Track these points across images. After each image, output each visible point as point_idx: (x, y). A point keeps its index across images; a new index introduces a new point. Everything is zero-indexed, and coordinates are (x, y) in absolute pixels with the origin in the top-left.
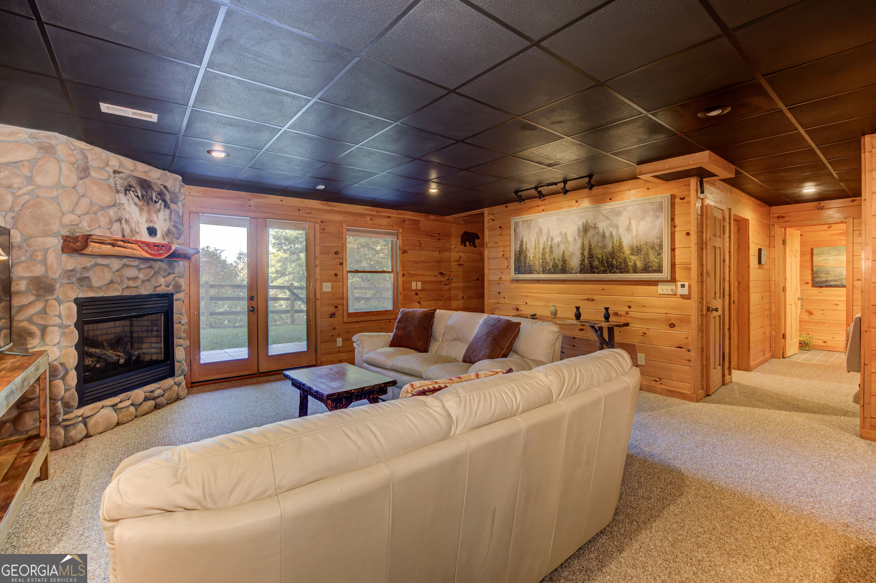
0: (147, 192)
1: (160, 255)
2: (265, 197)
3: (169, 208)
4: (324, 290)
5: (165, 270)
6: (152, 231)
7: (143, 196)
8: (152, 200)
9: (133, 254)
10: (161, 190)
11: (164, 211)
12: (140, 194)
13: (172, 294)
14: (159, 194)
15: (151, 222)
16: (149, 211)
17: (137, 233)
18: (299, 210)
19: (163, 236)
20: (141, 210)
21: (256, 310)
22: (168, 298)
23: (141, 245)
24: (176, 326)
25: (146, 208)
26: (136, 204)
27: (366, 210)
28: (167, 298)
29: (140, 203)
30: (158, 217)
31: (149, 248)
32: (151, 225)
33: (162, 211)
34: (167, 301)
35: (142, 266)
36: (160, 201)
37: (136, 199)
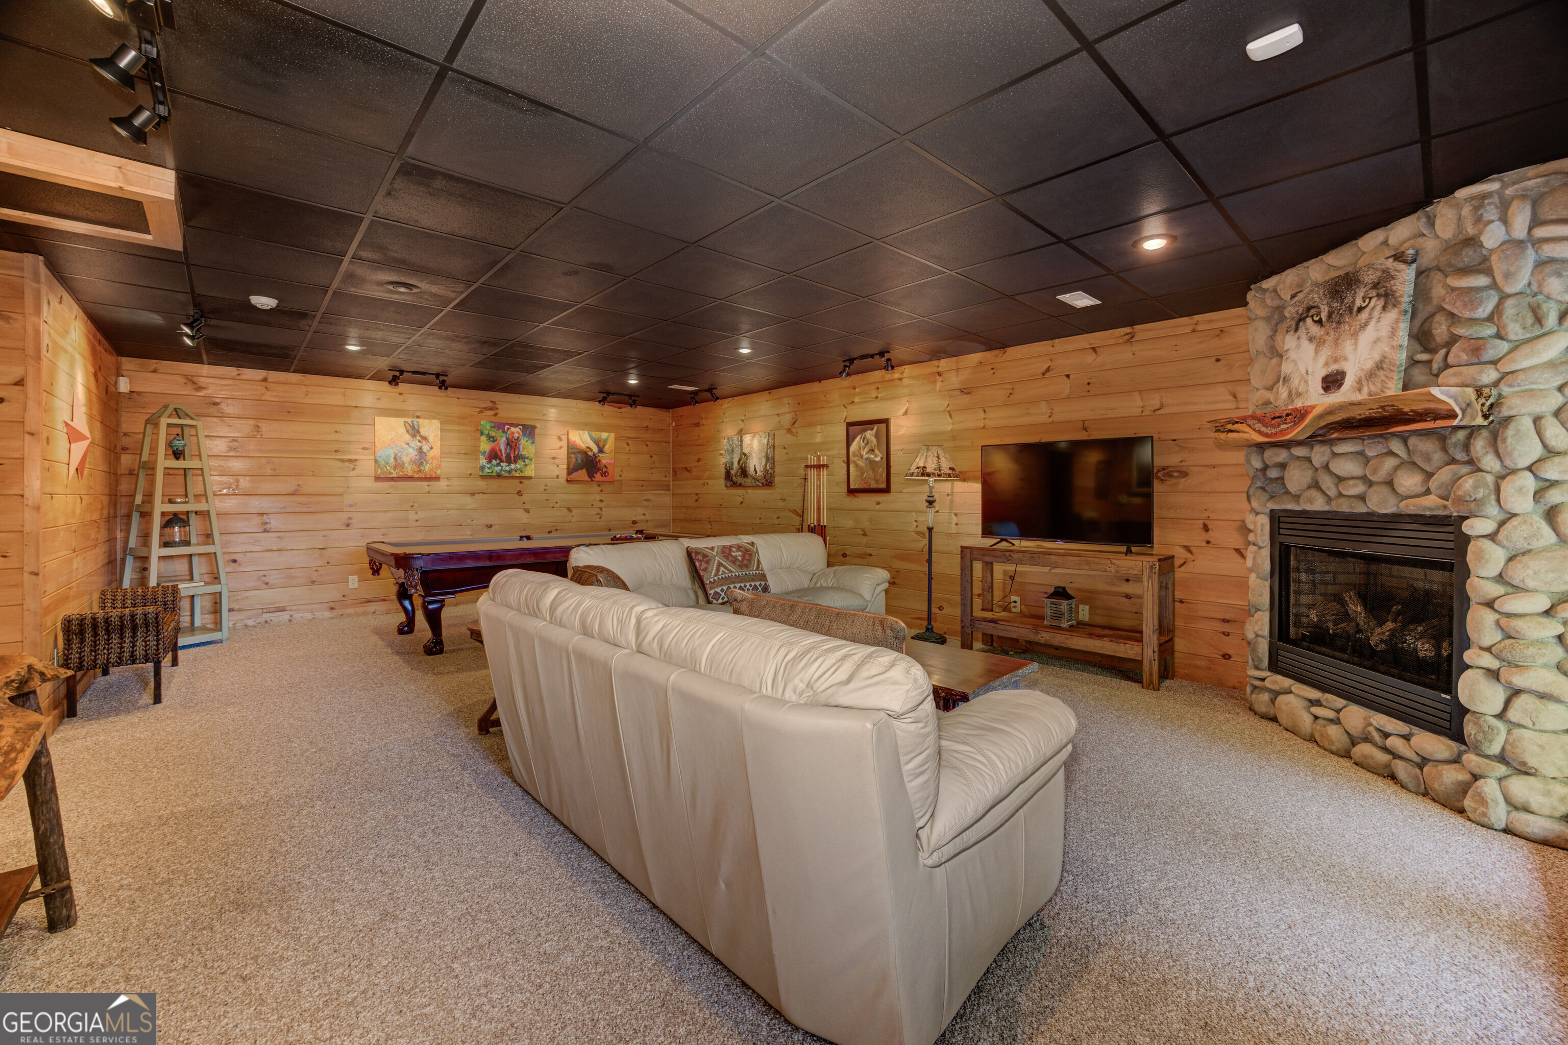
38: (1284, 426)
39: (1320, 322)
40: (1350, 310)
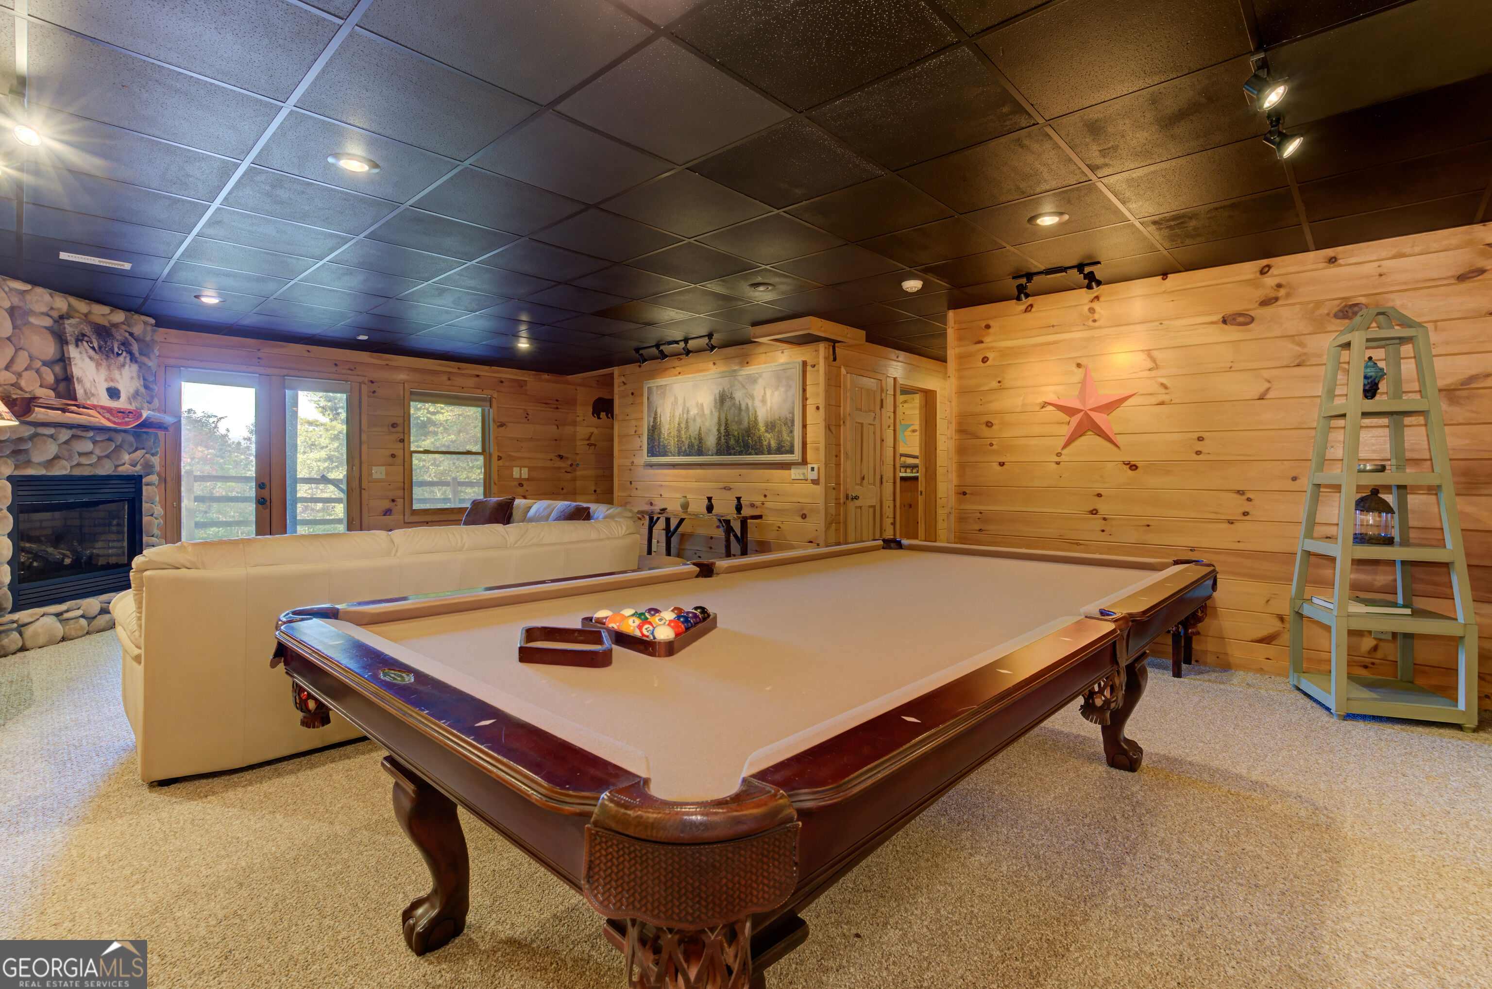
0: (106, 342)
1: (127, 423)
2: (282, 347)
3: (136, 362)
4: (375, 476)
5: (131, 445)
6: (114, 393)
7: (100, 348)
8: (113, 352)
9: (90, 422)
10: (126, 338)
11: (130, 366)
12: (96, 345)
13: (140, 477)
14: (123, 344)
15: (112, 380)
16: (109, 367)
17: (93, 395)
18: (336, 365)
19: (129, 399)
20: (98, 365)
21: (268, 503)
22: (136, 481)
23: (101, 411)
24: (145, 519)
25: (104, 363)
26: (91, 358)
27: (440, 365)
28: (133, 482)
29: (97, 357)
30: (121, 374)
31: (112, 414)
32: (112, 384)
33: (127, 367)
34: (133, 486)
35: (98, 439)
36: (124, 353)
37: (91, 352)
38: (127, 419)
39: (93, 348)
40: (112, 350)
